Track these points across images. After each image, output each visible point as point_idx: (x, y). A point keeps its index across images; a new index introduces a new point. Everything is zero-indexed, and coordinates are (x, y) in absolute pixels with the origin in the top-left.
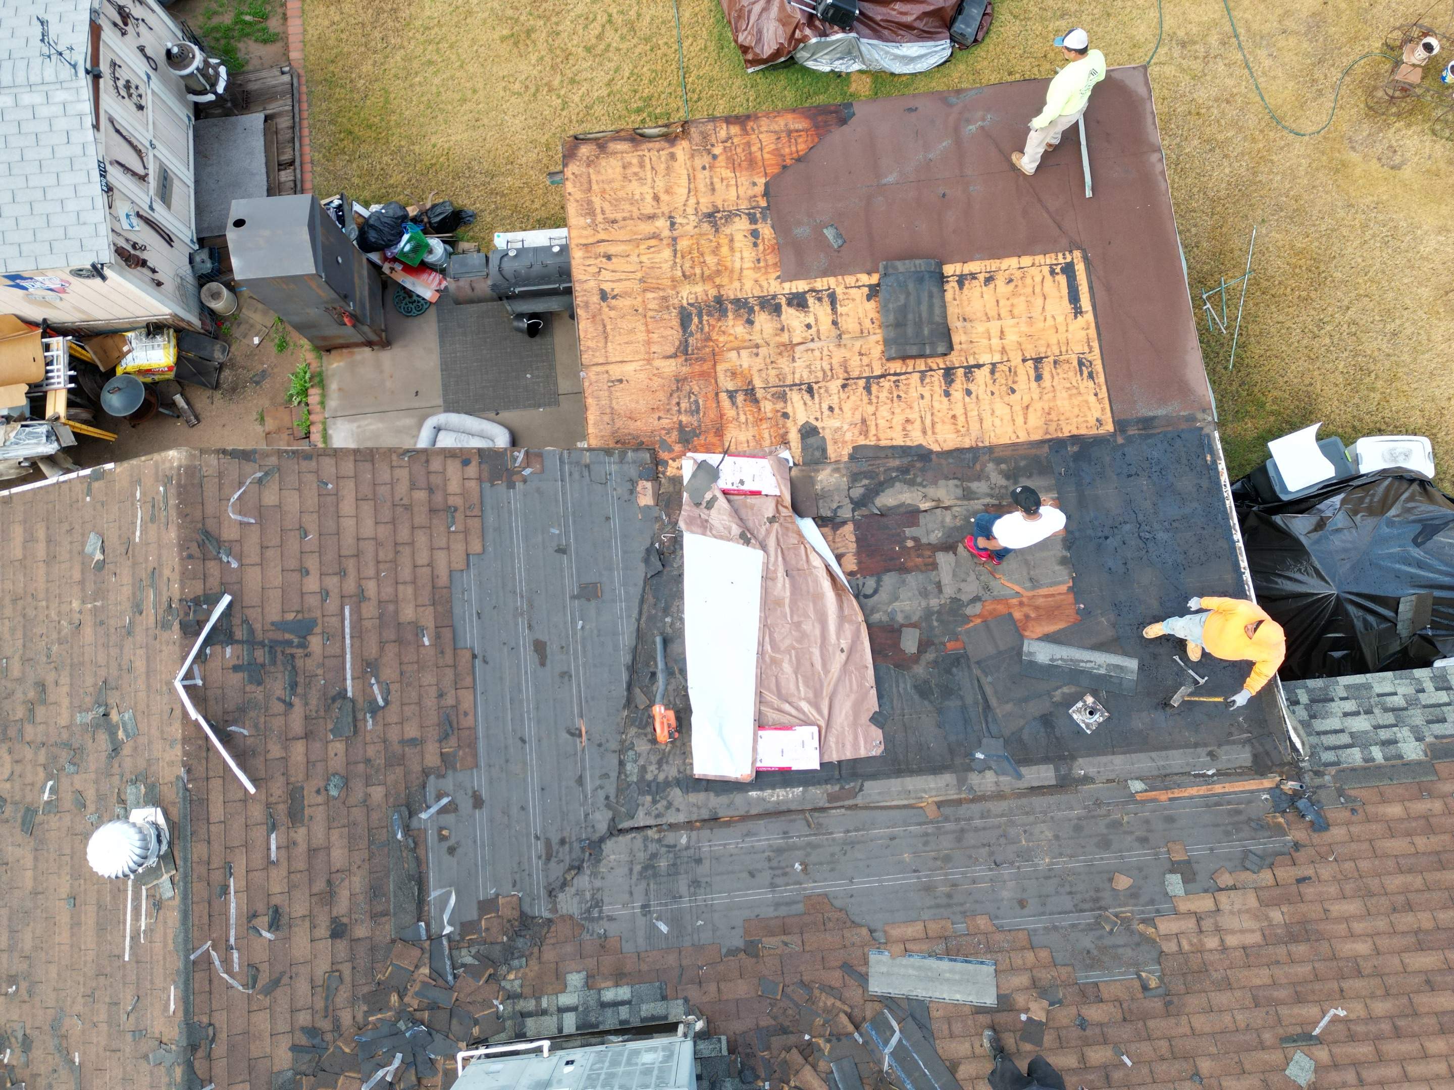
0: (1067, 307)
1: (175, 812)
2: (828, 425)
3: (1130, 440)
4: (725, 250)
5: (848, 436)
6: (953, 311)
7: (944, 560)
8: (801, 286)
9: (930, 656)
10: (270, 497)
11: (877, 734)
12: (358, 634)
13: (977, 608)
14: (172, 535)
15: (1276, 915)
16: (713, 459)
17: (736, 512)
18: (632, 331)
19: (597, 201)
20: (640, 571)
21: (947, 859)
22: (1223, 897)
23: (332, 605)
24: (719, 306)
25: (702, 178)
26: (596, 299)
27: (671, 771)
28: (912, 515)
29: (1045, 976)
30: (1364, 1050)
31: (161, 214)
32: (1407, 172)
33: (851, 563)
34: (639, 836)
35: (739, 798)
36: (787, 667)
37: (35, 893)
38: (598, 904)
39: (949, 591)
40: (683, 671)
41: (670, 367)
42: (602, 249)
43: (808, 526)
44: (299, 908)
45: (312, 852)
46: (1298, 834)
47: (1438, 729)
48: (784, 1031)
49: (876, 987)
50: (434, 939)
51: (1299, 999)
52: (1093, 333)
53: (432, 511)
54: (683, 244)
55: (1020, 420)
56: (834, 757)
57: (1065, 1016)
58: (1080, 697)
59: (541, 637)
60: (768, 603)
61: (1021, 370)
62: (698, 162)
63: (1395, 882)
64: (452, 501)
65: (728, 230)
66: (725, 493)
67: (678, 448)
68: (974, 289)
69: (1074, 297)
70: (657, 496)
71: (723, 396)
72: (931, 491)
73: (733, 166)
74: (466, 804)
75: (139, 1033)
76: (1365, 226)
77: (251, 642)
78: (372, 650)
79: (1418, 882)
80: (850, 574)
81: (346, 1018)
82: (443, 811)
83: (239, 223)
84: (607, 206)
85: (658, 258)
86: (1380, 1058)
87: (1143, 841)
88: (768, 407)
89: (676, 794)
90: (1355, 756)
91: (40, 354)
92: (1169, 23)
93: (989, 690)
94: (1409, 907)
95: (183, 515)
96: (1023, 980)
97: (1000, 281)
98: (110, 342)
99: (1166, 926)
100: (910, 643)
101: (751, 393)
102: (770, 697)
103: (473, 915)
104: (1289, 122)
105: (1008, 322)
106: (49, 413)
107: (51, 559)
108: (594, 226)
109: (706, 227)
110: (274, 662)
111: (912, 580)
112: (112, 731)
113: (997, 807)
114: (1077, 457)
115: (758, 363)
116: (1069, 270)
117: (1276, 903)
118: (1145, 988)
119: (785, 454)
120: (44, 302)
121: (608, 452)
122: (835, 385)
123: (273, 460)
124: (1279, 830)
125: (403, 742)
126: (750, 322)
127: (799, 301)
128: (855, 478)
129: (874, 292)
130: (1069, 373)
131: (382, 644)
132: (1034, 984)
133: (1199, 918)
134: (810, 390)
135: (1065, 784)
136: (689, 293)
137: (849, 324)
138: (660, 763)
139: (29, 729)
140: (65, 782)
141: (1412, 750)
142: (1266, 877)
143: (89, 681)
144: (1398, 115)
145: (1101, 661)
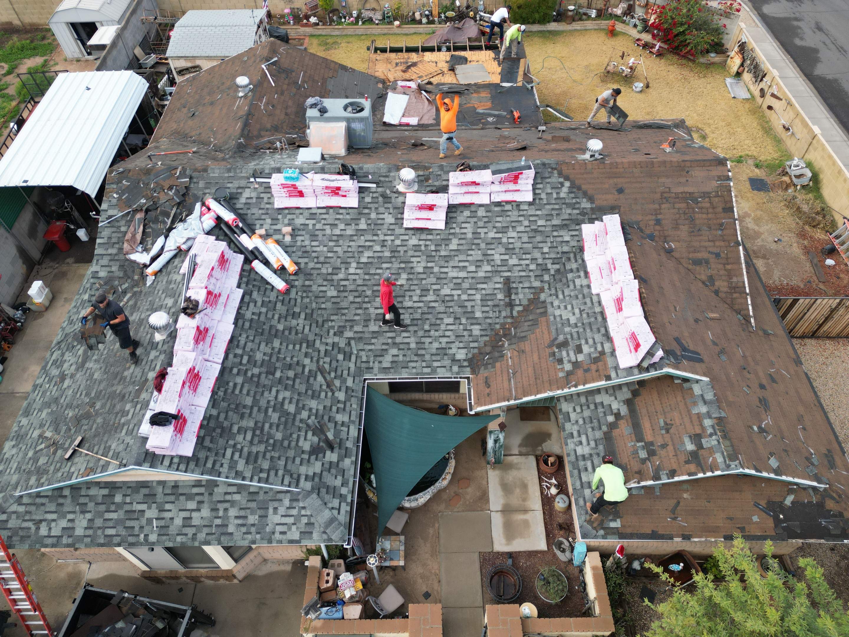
0: (497, 66)
5: (437, 81)
10: (290, 51)
12: (304, 76)
14: (267, 49)
17: (403, 90)
18: (383, 65)
20: (376, 95)
23: (299, 70)
26: (375, 60)
27: (378, 121)
35: (395, 128)
36: (412, 111)
43: (423, 93)
44: (279, 107)
45: (284, 101)
56: (422, 123)
58: (490, 117)
60: (409, 103)
66: (401, 87)
70: (383, 86)
75: (235, 117)
78: (306, 80)
89: (377, 126)
93: (466, 116)
102: (407, 113)
104: (579, 82)
110: (283, 73)
113: (464, 131)
121: (372, 76)
131: (309, 80)
135: (483, 129)
145: (496, 113)
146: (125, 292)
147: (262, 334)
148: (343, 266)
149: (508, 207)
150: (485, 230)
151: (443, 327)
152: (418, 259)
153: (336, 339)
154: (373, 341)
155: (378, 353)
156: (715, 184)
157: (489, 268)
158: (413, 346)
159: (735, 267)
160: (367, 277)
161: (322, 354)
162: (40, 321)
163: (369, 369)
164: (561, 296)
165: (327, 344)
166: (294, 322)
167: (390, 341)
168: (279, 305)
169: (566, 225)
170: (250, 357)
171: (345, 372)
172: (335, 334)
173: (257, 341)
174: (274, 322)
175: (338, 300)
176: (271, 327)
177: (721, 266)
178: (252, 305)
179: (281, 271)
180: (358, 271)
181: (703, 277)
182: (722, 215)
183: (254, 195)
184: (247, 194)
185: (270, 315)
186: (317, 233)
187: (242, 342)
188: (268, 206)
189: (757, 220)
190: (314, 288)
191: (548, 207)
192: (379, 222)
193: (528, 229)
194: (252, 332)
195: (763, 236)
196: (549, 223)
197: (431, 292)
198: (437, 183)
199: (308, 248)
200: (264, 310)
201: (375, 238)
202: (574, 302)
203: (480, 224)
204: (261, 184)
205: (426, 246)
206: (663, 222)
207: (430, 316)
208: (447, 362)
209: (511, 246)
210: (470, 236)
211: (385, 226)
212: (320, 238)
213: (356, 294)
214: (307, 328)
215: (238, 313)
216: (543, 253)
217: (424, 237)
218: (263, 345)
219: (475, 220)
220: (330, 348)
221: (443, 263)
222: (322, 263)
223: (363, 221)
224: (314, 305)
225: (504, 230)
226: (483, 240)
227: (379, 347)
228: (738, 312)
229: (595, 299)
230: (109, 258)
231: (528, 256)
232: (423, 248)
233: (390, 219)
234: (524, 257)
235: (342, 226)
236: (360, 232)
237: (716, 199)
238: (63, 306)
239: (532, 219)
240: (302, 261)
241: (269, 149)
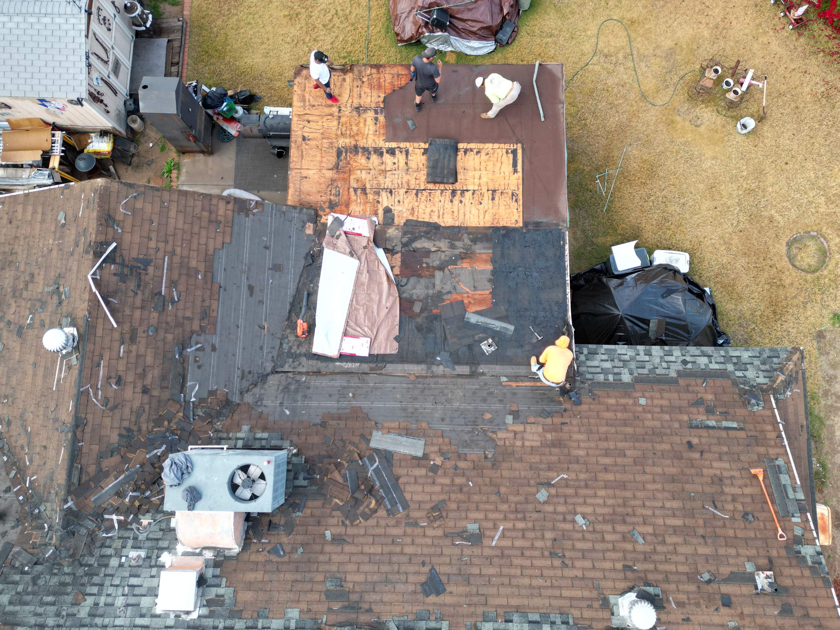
0: (511, 169)
1: (82, 330)
2: (396, 209)
3: (528, 231)
4: (362, 125)
5: (405, 215)
6: (460, 165)
7: (438, 274)
8: (393, 145)
9: (425, 314)
10: (139, 205)
11: (396, 345)
12: (170, 269)
13: (449, 296)
14: (95, 214)
15: (549, 436)
16: (342, 217)
17: (349, 242)
18: (315, 156)
19: (307, 96)
20: (302, 263)
21: (416, 399)
22: (528, 427)
23: (160, 254)
24: (356, 149)
25: (356, 90)
26: (300, 139)
27: (303, 350)
28: (427, 253)
29: (445, 448)
30: (571, 491)
31: (113, 80)
32: (702, 129)
33: (397, 271)
34: (284, 375)
35: (331, 365)
36: (361, 312)
37: (19, 362)
38: (261, 399)
39: (438, 288)
40: (315, 308)
41: (329, 174)
42: (307, 117)
43: (380, 253)
44: (130, 378)
45: (138, 356)
46: (568, 406)
47: (640, 371)
48: (330, 457)
49: (373, 444)
50: (187, 402)
51: (550, 469)
52: (520, 181)
53: (210, 221)
54: (343, 120)
55: (482, 217)
56: (376, 352)
57: (449, 464)
58: (486, 339)
59: (254, 285)
60: (357, 284)
61: (486, 195)
62: (355, 84)
63: (603, 429)
64: (219, 218)
65: (364, 116)
66: (346, 233)
67: (328, 210)
68: (471, 156)
69: (515, 165)
70: (315, 231)
71: (351, 190)
72: (437, 243)
73: (371, 87)
74: (208, 349)
75: (56, 420)
76: (678, 152)
77: (123, 265)
78: (175, 277)
79: (613, 430)
80: (396, 276)
81: (144, 427)
82: (197, 350)
83: (145, 87)
84: (311, 99)
85: (331, 124)
86: (576, 495)
87: (501, 401)
88: (371, 197)
89: (303, 360)
90: (601, 378)
91: (50, 138)
92: (601, 45)
93: (447, 332)
94: (607, 439)
95: (100, 206)
96: (436, 449)
97: (483, 154)
98: (82, 137)
99: (501, 435)
100: (417, 308)
101: (364, 190)
102: (352, 324)
103: (205, 395)
104: (650, 99)
105: (484, 173)
106: (51, 165)
107: (43, 221)
108: (304, 107)
109: (355, 113)
110: (131, 274)
111: (423, 281)
112: (60, 295)
113: (441, 381)
114: (504, 236)
115: (369, 177)
116: (514, 152)
117: (550, 431)
118: (486, 457)
119: (375, 219)
120: (54, 114)
121: (294, 207)
122: (402, 191)
123: (142, 189)
124: (560, 403)
125: (184, 318)
126: (368, 158)
127: (392, 152)
128: (405, 233)
129: (426, 152)
130: (507, 198)
131: (180, 275)
132: (440, 450)
133: (515, 433)
134: (391, 192)
135: (473, 375)
136: (342, 142)
137: (413, 165)
138: (298, 346)
139: (25, 293)
140: (37, 315)
141: (626, 378)
142: (549, 421)
143: (53, 274)
144: (703, 101)
145: (497, 325)
241: (117, 511)
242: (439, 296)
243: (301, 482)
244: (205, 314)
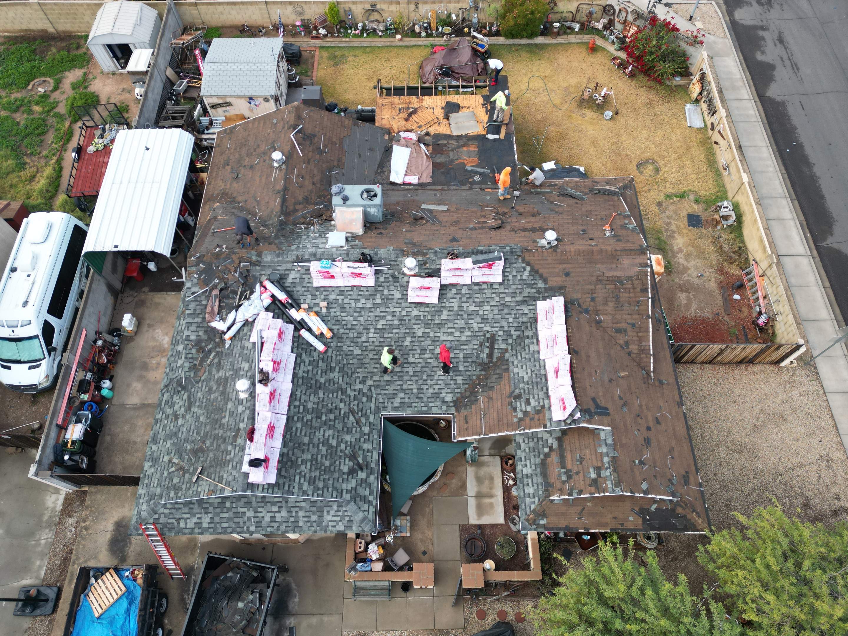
2: (431, 130)
5: (434, 132)
7: (451, 153)
9: (445, 168)
10: (311, 114)
11: (431, 179)
12: (324, 140)
13: (457, 161)
17: (405, 142)
20: (383, 150)
23: (320, 134)
24: (408, 108)
27: (385, 180)
28: (445, 145)
32: (586, 118)
33: (431, 152)
35: (399, 187)
36: (413, 167)
39: (451, 158)
43: (422, 145)
44: (307, 177)
45: (311, 170)
49: (422, 207)
53: (342, 126)
56: (421, 182)
58: (476, 175)
59: (361, 154)
60: (411, 157)
64: (346, 125)
66: (403, 138)
70: (389, 138)
72: (450, 142)
74: (341, 174)
75: (274, 191)
76: (575, 128)
77: (306, 134)
78: (327, 143)
80: (430, 154)
82: (336, 173)
92: (530, 86)
93: (457, 174)
95: (296, 112)
96: (453, 208)
102: (409, 171)
104: (558, 107)
110: (308, 139)
111: (443, 156)
112: (275, 147)
113: (454, 191)
114: (483, 138)
119: (419, 133)
120: (252, 110)
121: (379, 127)
123: (313, 109)
125: (330, 160)
128: (434, 138)
131: (329, 143)
132: (455, 208)
135: (470, 189)
144: (585, 107)
145: (482, 170)
146: (210, 351)
147: (311, 388)
148: (365, 331)
149: (484, 286)
150: (467, 304)
151: (436, 377)
152: (419, 326)
153: (361, 386)
154: (387, 387)
155: (391, 396)
156: (637, 269)
157: (469, 334)
158: (415, 391)
159: (645, 334)
160: (382, 340)
161: (352, 398)
162: (132, 344)
163: (385, 408)
164: (519, 357)
165: (355, 390)
166: (332, 375)
167: (399, 387)
168: (320, 363)
169: (526, 301)
170: (304, 406)
171: (368, 411)
172: (360, 383)
173: (308, 394)
174: (318, 377)
175: (362, 357)
176: (316, 381)
177: (635, 334)
178: (302, 365)
179: (321, 337)
180: (376, 335)
181: (622, 342)
182: (640, 294)
183: (298, 276)
184: (292, 275)
185: (315, 372)
186: (345, 306)
187: (298, 396)
188: (309, 285)
189: (687, 256)
190: (345, 348)
191: (513, 286)
192: (390, 297)
193: (498, 304)
194: (304, 387)
195: (689, 272)
196: (513, 299)
197: (428, 351)
198: (432, 267)
199: (339, 318)
200: (310, 368)
201: (387, 310)
202: (528, 364)
203: (464, 299)
204: (302, 267)
205: (424, 316)
206: (597, 299)
207: (427, 369)
208: (439, 403)
209: (486, 317)
210: (456, 308)
211: (395, 301)
212: (347, 309)
213: (375, 352)
214: (341, 379)
215: (294, 373)
216: (508, 323)
217: (422, 309)
218: (312, 396)
219: (460, 296)
220: (357, 393)
221: (436, 329)
222: (350, 329)
223: (378, 296)
224: (345, 361)
225: (480, 304)
226: (466, 312)
227: (391, 392)
228: (643, 369)
229: (542, 363)
230: (196, 325)
231: (498, 325)
232: (422, 318)
233: (398, 295)
234: (495, 325)
235: (363, 301)
236: (376, 306)
237: (637, 282)
238: (148, 331)
239: (501, 296)
240: (335, 327)
241: (303, 223)
242: (452, 161)
243: (389, 217)
244: (339, 161)
